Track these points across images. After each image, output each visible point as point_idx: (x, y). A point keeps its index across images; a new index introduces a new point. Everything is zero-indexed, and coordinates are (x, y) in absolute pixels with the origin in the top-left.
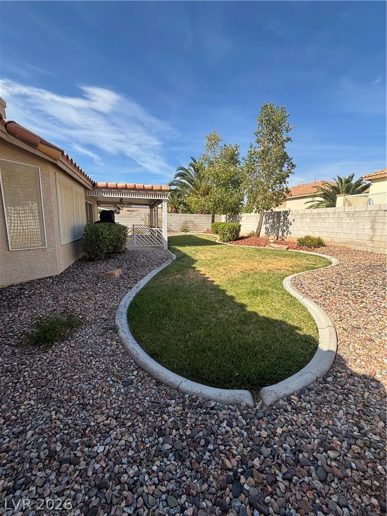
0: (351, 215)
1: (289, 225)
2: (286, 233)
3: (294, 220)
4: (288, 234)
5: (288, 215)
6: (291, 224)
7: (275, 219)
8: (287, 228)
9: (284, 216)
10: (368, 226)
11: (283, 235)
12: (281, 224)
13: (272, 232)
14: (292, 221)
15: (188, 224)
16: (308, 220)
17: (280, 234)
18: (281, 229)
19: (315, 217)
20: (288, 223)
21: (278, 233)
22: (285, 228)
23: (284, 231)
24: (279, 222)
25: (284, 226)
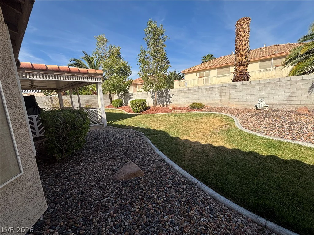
0: (208, 90)
1: (170, 98)
2: (168, 103)
3: (173, 95)
4: (170, 103)
5: (168, 92)
6: (171, 97)
7: (160, 95)
8: (169, 99)
9: (166, 93)
10: (218, 95)
11: (167, 104)
12: (164, 97)
13: (158, 103)
14: (172, 95)
15: (90, 103)
16: (182, 94)
17: (165, 104)
18: (165, 101)
19: (187, 92)
20: (169, 97)
21: (163, 103)
22: (167, 100)
23: (167, 102)
24: (163, 96)
25: (166, 99)
